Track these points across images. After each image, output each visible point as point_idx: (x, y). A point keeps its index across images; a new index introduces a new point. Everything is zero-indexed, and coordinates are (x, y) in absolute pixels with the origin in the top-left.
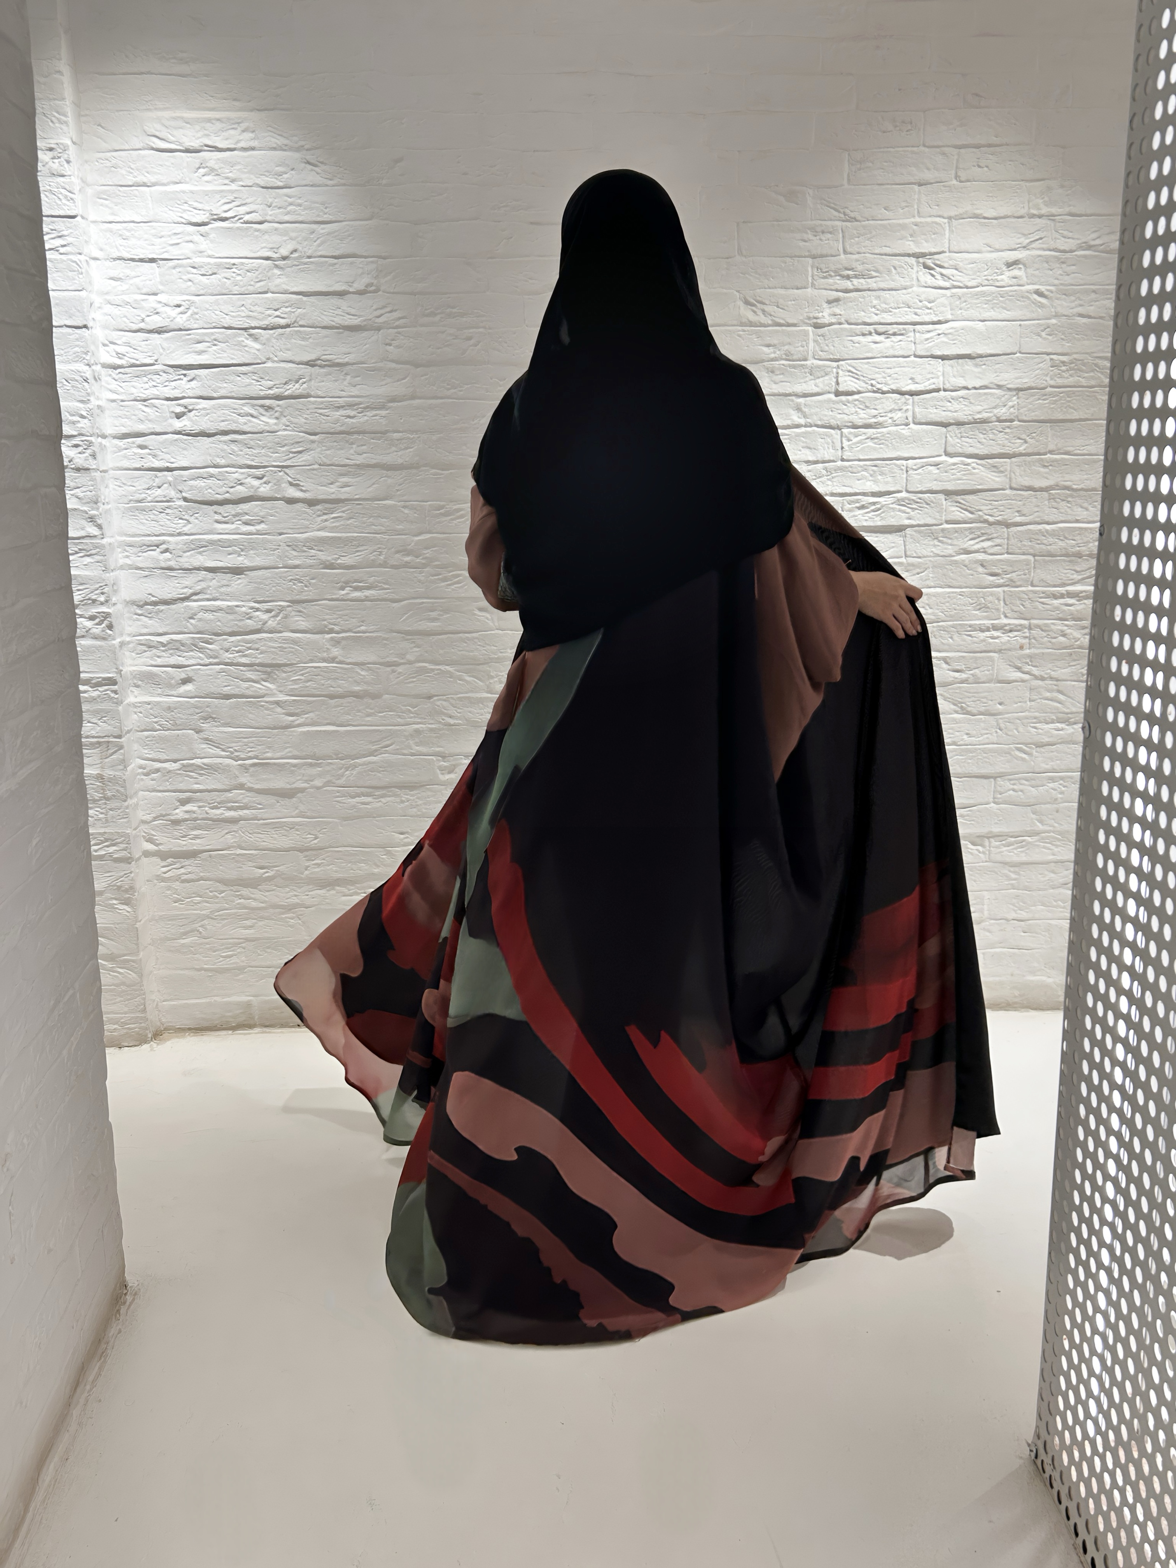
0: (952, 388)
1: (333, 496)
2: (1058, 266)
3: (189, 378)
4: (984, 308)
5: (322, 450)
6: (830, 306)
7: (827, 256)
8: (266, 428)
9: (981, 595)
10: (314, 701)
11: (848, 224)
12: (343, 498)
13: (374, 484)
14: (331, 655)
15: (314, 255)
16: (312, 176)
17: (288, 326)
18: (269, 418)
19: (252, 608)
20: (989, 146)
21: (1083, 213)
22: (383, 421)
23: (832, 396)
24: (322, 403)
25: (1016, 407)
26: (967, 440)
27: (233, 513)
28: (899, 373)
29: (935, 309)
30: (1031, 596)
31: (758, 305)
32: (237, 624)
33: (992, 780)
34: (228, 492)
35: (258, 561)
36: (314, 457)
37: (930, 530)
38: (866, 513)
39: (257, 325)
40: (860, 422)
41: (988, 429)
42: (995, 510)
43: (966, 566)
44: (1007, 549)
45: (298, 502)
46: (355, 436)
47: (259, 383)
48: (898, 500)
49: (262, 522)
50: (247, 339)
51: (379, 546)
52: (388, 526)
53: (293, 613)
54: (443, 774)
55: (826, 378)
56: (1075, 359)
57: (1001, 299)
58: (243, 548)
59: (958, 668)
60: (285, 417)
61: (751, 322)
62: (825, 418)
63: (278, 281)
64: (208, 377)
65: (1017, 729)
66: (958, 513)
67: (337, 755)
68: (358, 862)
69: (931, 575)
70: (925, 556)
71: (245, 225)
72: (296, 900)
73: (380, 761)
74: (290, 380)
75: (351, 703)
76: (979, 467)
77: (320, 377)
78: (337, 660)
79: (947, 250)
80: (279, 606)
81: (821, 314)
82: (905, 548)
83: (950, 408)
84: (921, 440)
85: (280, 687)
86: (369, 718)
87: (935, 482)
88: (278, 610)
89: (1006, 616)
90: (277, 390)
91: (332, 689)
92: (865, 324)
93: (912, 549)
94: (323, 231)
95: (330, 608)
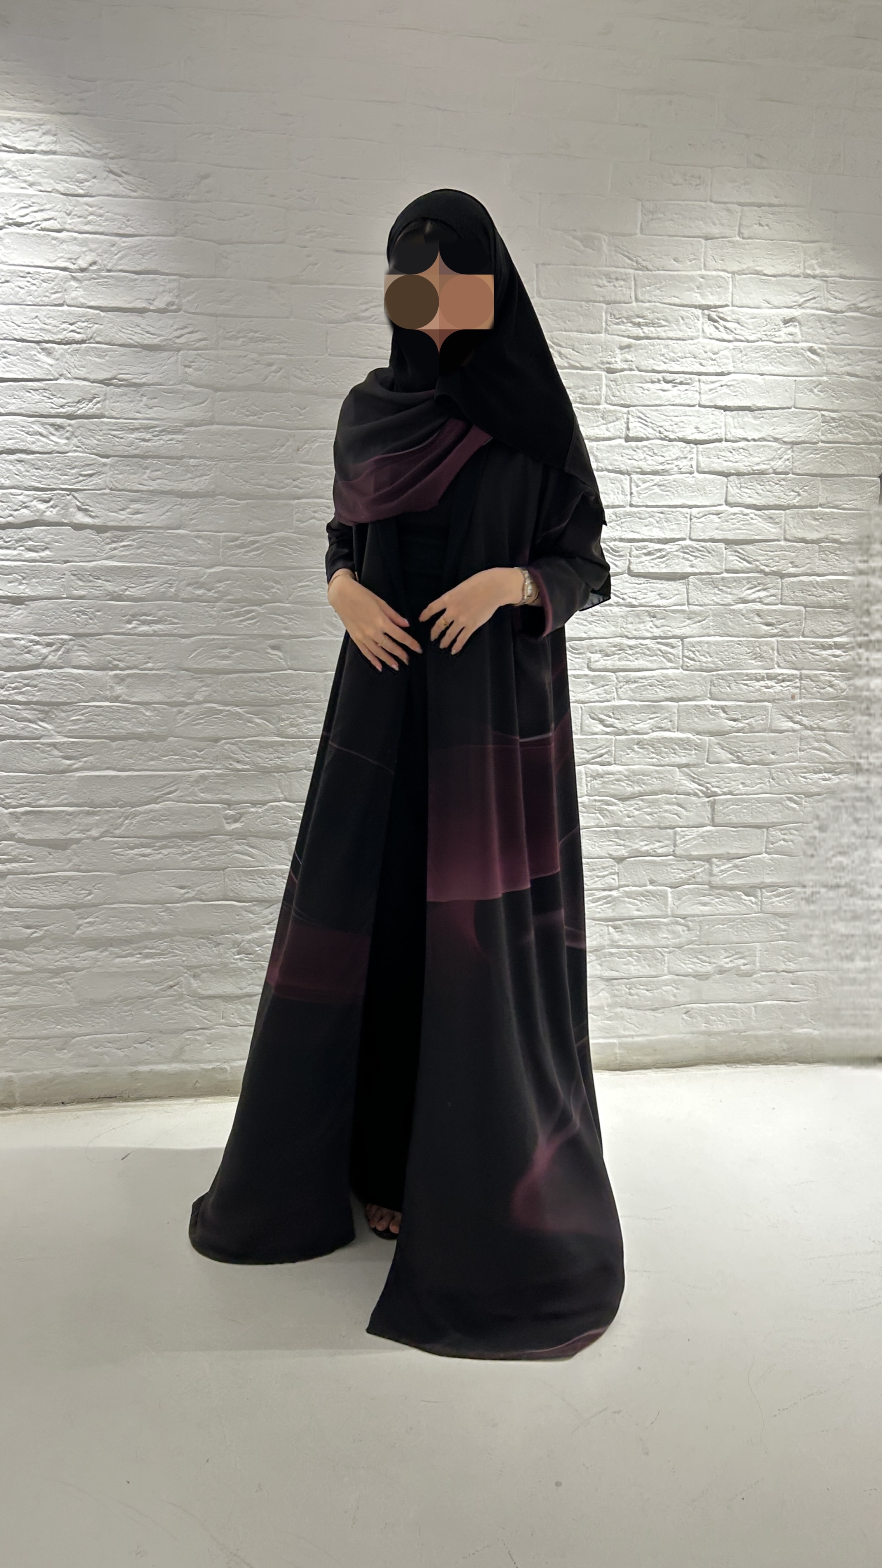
0: (732, 439)
1: (124, 524)
2: (829, 325)
4: (762, 362)
5: (113, 474)
6: (623, 352)
7: (620, 303)
8: (55, 448)
9: (757, 644)
10: (94, 743)
11: (640, 272)
12: (133, 525)
13: (167, 512)
14: (114, 694)
15: (114, 269)
16: (114, 187)
17: (83, 342)
18: (59, 438)
19: (32, 641)
20: (770, 205)
21: (853, 275)
22: (180, 446)
23: (622, 441)
24: (116, 424)
25: (791, 460)
26: (746, 490)
27: (16, 537)
28: (685, 422)
29: (719, 361)
30: (802, 646)
32: (14, 659)
33: (765, 830)
34: (11, 515)
35: (41, 591)
37: (711, 578)
38: (652, 559)
39: (51, 339)
40: (648, 469)
41: (765, 480)
42: (771, 561)
43: (743, 615)
44: (781, 599)
45: (86, 528)
46: (150, 460)
47: (50, 401)
48: (682, 547)
49: (47, 548)
50: (39, 353)
51: (170, 577)
52: (180, 557)
53: (76, 648)
54: (227, 823)
55: (618, 423)
56: (844, 416)
57: (778, 354)
58: (26, 576)
59: (736, 717)
60: (76, 437)
62: (616, 463)
63: (74, 294)
65: (788, 779)
66: (736, 563)
67: (116, 802)
68: (134, 920)
69: (711, 624)
70: (705, 605)
71: (42, 233)
72: (65, 963)
73: (165, 809)
74: (84, 399)
75: (134, 745)
76: (757, 518)
77: (114, 397)
78: (120, 699)
79: (730, 304)
80: (62, 639)
81: (613, 360)
82: (688, 596)
83: (731, 459)
84: (704, 489)
85: (57, 727)
86: (152, 763)
87: (717, 531)
88: (60, 643)
89: (779, 666)
90: (69, 408)
91: (114, 730)
92: (654, 371)
93: (695, 596)
94: (125, 244)
95: (116, 643)
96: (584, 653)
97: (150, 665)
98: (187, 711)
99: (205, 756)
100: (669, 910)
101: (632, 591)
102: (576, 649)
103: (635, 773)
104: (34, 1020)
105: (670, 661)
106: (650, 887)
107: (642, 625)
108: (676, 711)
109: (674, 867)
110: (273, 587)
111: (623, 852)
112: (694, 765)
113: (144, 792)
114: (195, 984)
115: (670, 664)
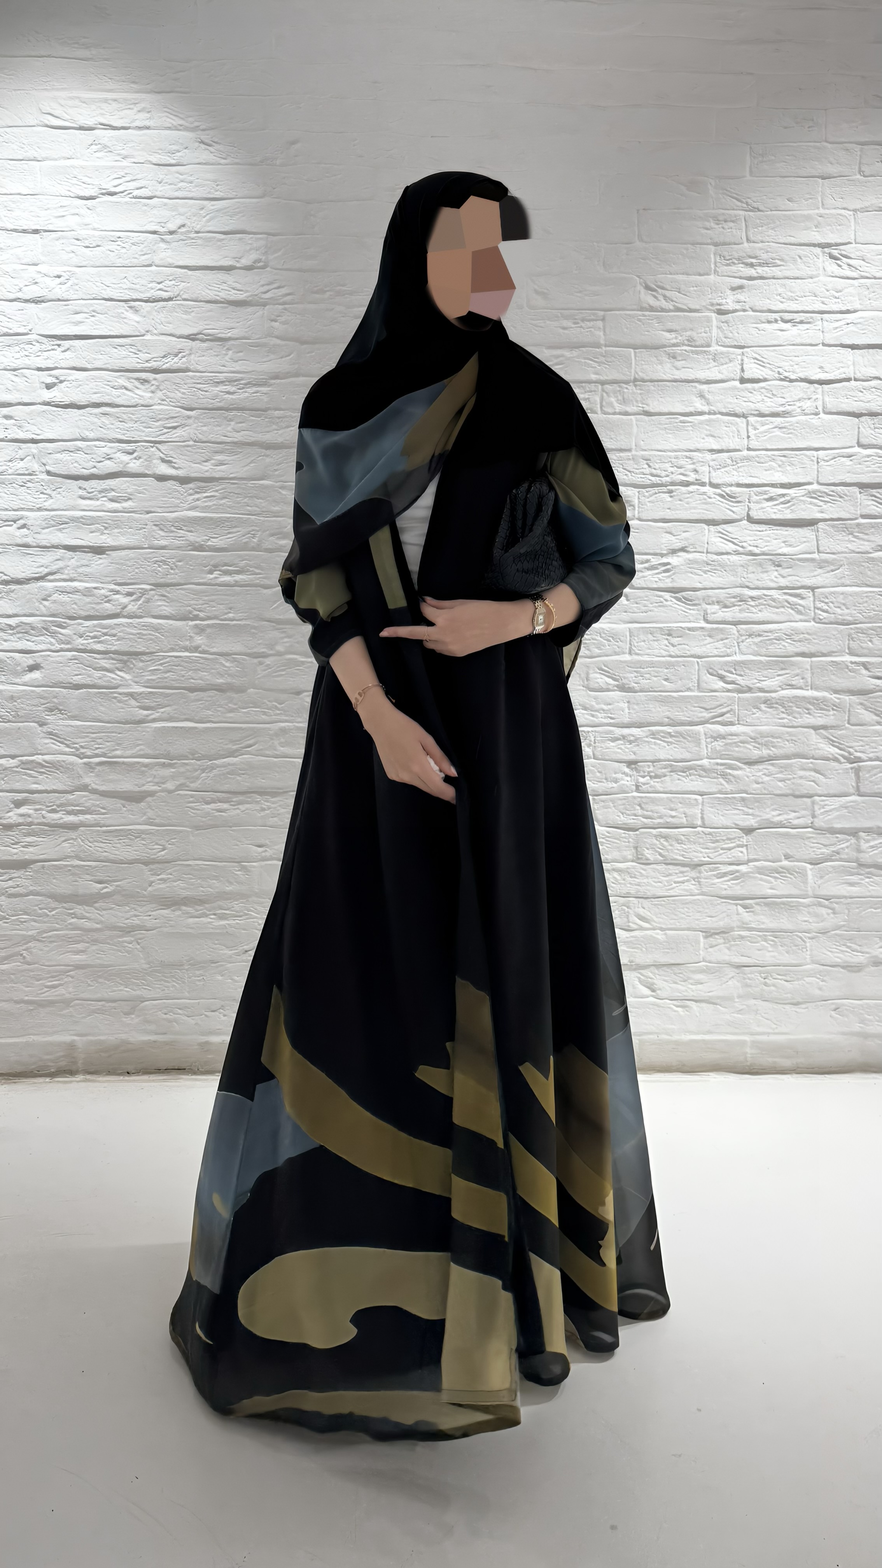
0: (863, 378)
1: (207, 475)
3: (63, 349)
5: (198, 426)
6: (734, 292)
7: (730, 244)
8: (140, 401)
10: (172, 694)
11: (751, 213)
12: (217, 476)
13: (250, 463)
14: (194, 644)
15: (203, 230)
16: (205, 155)
17: (170, 299)
18: (144, 391)
19: (112, 590)
22: (265, 398)
23: (737, 383)
24: (201, 377)
26: (880, 431)
27: (99, 488)
28: (809, 361)
29: (843, 299)
31: (659, 290)
32: (94, 608)
35: (122, 541)
36: (189, 433)
37: (844, 524)
38: (775, 505)
39: (139, 298)
40: (766, 411)
45: (170, 479)
46: (234, 413)
47: (136, 356)
48: (809, 492)
49: (130, 499)
50: (127, 311)
51: (253, 528)
52: (264, 507)
53: (156, 597)
55: (731, 365)
58: (106, 527)
60: (161, 391)
61: (650, 306)
62: (730, 406)
63: (162, 255)
64: (83, 348)
66: (873, 508)
67: (193, 754)
68: (208, 878)
69: (846, 573)
70: (839, 553)
71: (134, 200)
72: (136, 921)
73: (241, 762)
74: (169, 354)
75: (213, 696)
77: (200, 352)
78: (200, 649)
79: (853, 241)
80: (142, 589)
81: (724, 301)
82: (818, 544)
83: (862, 398)
84: (832, 431)
85: (135, 677)
86: (231, 715)
87: (848, 475)
88: (140, 593)
90: (154, 363)
91: (192, 681)
92: (770, 311)
93: (827, 543)
94: (212, 208)
95: (196, 593)
96: (699, 605)
98: (268, 663)
100: (809, 889)
101: (752, 538)
102: (691, 601)
103: (762, 735)
104: (100, 980)
105: (799, 612)
106: (785, 863)
107: (766, 574)
108: (809, 668)
109: (815, 841)
111: (752, 822)
112: (832, 727)
113: (222, 746)
115: (799, 617)
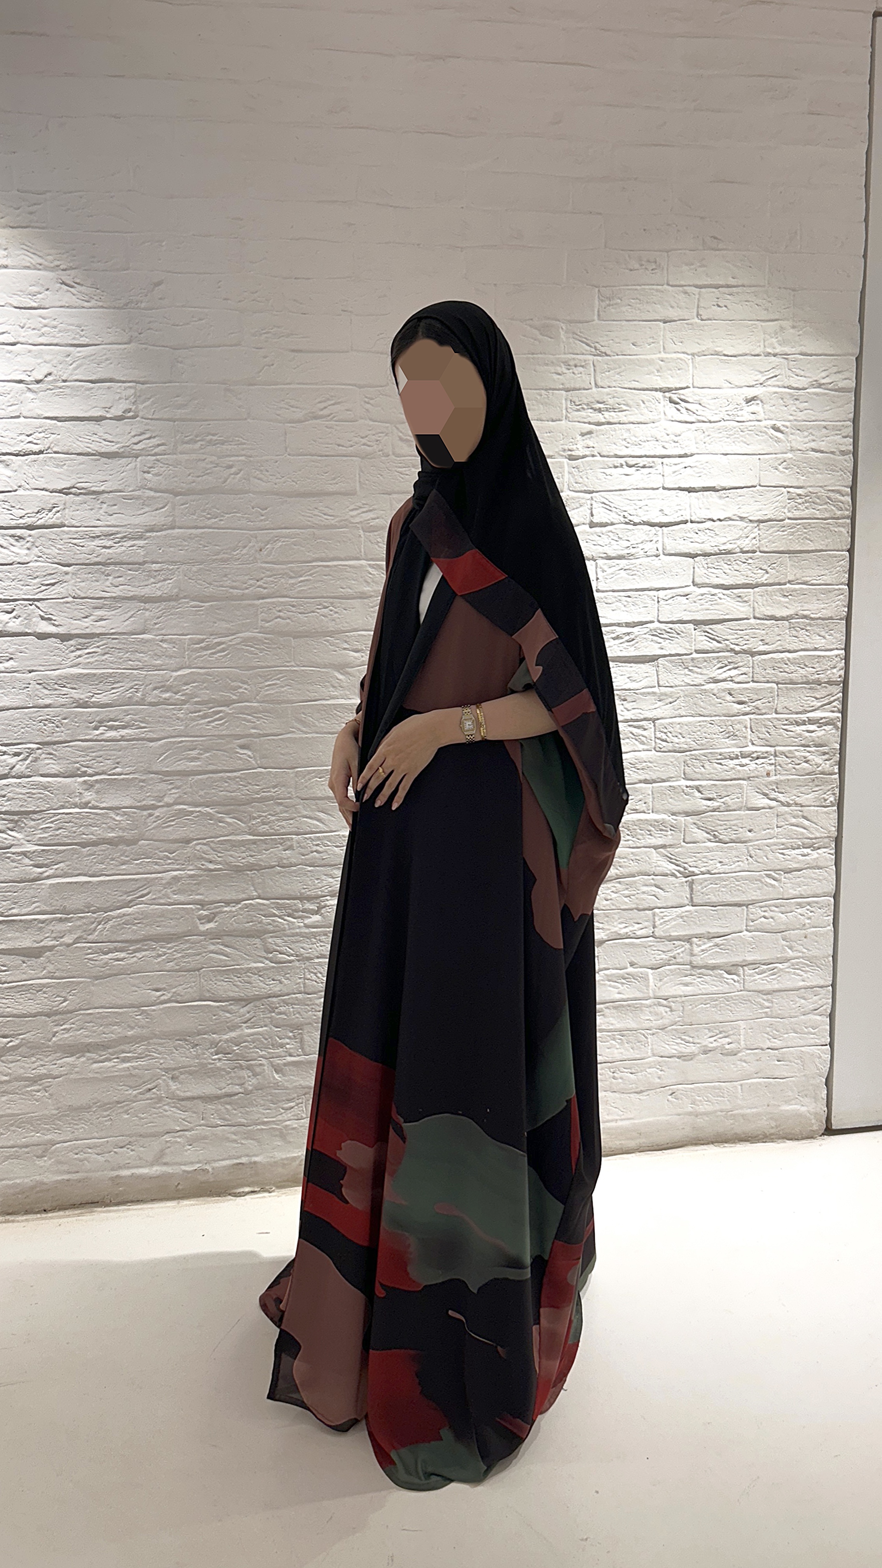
0: (698, 520)
1: (88, 631)
2: (792, 402)
4: (726, 442)
5: (76, 583)
6: (584, 438)
7: (579, 390)
8: (16, 558)
9: (730, 723)
10: (65, 850)
11: (599, 358)
12: (98, 632)
13: (130, 617)
14: (83, 800)
15: (70, 379)
16: (68, 298)
17: (41, 452)
18: (20, 548)
20: (728, 286)
21: (813, 353)
22: (142, 552)
23: (587, 528)
24: (77, 532)
25: (757, 538)
26: (713, 571)
28: (649, 505)
29: (681, 443)
30: (776, 723)
33: (744, 907)
35: (6, 701)
36: (67, 589)
37: (681, 659)
38: (622, 643)
39: (8, 451)
40: (613, 554)
41: (732, 560)
42: (740, 639)
43: (714, 695)
44: (753, 677)
45: (50, 637)
46: (112, 567)
47: (10, 512)
48: (651, 630)
49: (11, 659)
51: (136, 682)
52: (146, 661)
53: (43, 756)
54: (201, 923)
55: (581, 509)
56: (810, 492)
57: (741, 433)
59: (711, 796)
60: (36, 547)
63: (31, 405)
65: (766, 856)
66: (706, 643)
67: (88, 908)
68: (110, 1025)
69: (683, 704)
70: (676, 686)
72: (43, 1071)
73: (138, 912)
74: (43, 509)
75: (105, 850)
76: (725, 597)
77: (74, 506)
78: (90, 805)
79: (690, 386)
80: (29, 748)
81: (574, 450)
82: (658, 678)
83: (696, 542)
84: (671, 571)
85: (27, 836)
86: (124, 867)
87: (685, 613)
88: (27, 752)
89: (753, 744)
90: (29, 519)
91: (84, 836)
92: (617, 456)
93: (665, 678)
94: (79, 355)
95: (84, 749)
97: (118, 770)
98: (158, 814)
99: (177, 858)
100: (651, 991)
104: (12, 1128)
105: (645, 742)
106: (630, 970)
108: (653, 792)
109: (655, 949)
110: (241, 687)
112: (671, 846)
113: (116, 897)
114: (173, 1086)
115: (641, 747)
